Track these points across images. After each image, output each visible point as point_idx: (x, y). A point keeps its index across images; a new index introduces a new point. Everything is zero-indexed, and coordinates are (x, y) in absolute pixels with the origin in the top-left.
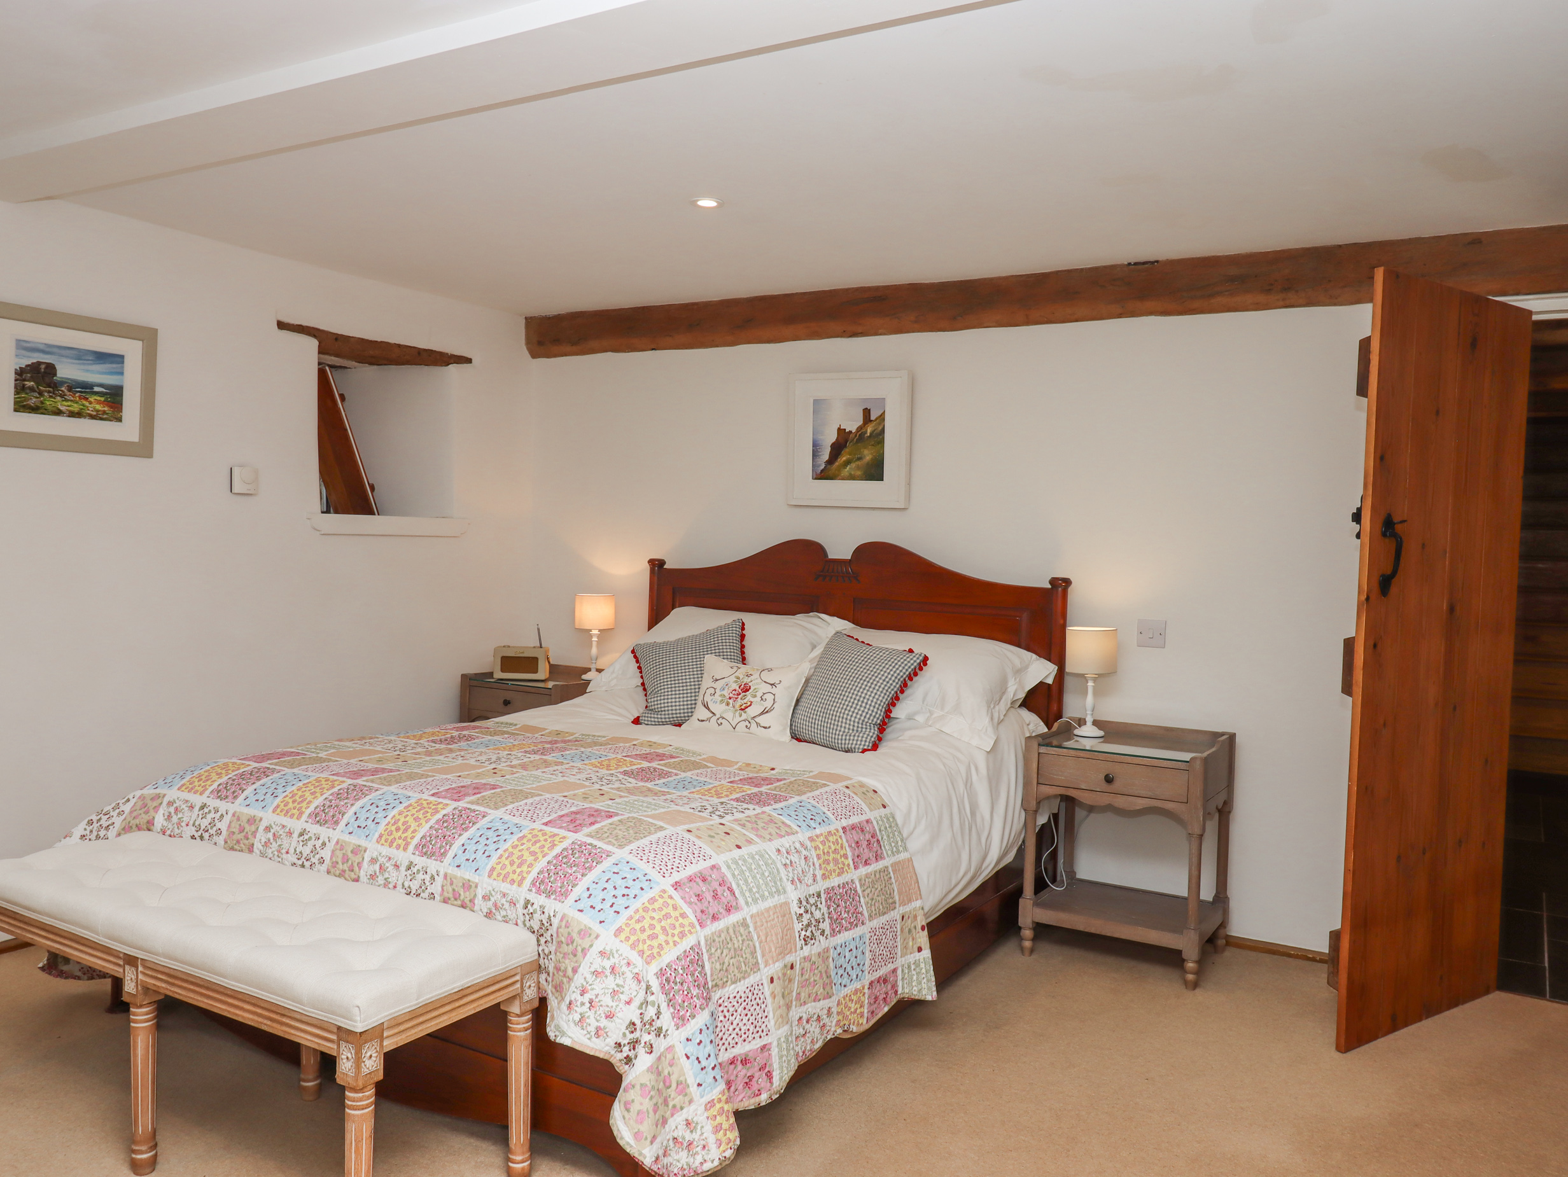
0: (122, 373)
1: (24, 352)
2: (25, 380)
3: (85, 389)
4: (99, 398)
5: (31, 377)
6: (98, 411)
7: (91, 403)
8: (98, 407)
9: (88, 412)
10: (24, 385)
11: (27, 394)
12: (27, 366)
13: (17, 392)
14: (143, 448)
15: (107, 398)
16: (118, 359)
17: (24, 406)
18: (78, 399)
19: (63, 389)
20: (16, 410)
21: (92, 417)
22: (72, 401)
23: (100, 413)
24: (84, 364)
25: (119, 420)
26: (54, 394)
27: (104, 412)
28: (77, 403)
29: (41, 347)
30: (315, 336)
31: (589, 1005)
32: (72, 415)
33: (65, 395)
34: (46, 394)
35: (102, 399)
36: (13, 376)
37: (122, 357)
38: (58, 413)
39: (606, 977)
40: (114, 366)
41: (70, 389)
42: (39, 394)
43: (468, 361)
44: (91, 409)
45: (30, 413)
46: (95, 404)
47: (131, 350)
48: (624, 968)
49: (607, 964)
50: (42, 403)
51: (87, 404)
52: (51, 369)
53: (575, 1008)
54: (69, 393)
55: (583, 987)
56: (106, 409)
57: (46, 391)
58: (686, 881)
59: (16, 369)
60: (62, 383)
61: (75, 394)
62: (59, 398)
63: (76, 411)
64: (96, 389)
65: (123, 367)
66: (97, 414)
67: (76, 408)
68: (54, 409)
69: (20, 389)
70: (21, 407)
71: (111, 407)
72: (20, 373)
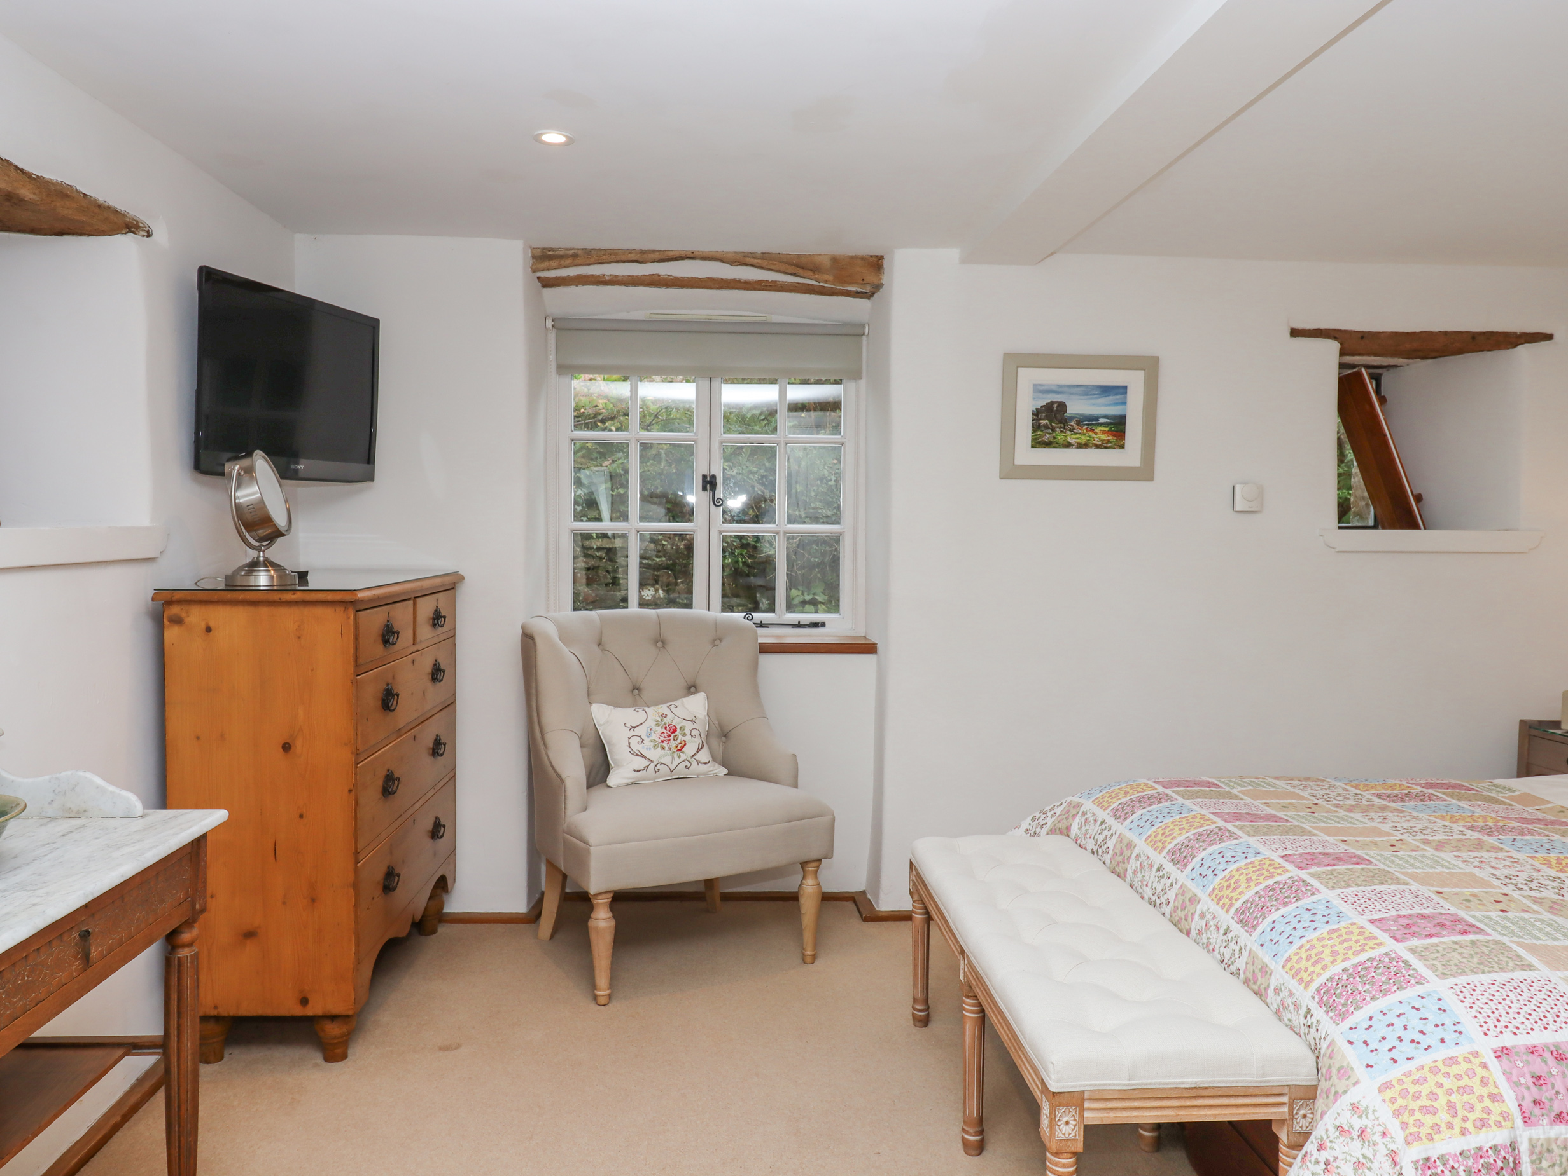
0: (1125, 403)
1: (1041, 395)
2: (1040, 419)
3: (1093, 421)
4: (1103, 429)
5: (1046, 416)
6: (1102, 441)
7: (1096, 434)
8: (1103, 437)
9: (1094, 442)
10: (1039, 424)
11: (1042, 431)
12: (1042, 407)
13: (1034, 431)
14: (1145, 472)
15: (1111, 428)
16: (1122, 390)
17: (1039, 443)
18: (1085, 431)
19: (1072, 423)
20: (1033, 447)
21: (1098, 447)
22: (1080, 433)
23: (1104, 442)
24: (1091, 399)
25: (1122, 447)
26: (1064, 429)
27: (1108, 441)
28: (1084, 435)
29: (1054, 388)
30: (1335, 338)
31: (1324, 1167)
32: (1080, 446)
33: (1074, 429)
34: (1058, 430)
35: (1107, 429)
36: (1030, 417)
37: (1125, 388)
38: (1068, 445)
39: (1352, 1139)
40: (1118, 397)
41: (1078, 423)
42: (1052, 430)
43: (1549, 337)
44: (1096, 439)
45: (1044, 447)
46: (1100, 434)
47: (1135, 380)
48: (1377, 1138)
49: (1357, 1123)
50: (1054, 438)
51: (1092, 434)
52: (1062, 406)
53: (1308, 1164)
54: (1077, 427)
55: (1322, 1139)
56: (1110, 438)
57: (1058, 427)
58: (1524, 1050)
59: (1033, 411)
60: (1071, 418)
61: (1082, 427)
62: (1068, 432)
63: (1083, 443)
64: (1101, 420)
65: (1126, 398)
66: (1102, 443)
67: (1083, 439)
68: (1065, 443)
69: (1036, 427)
70: (1037, 443)
71: (1115, 436)
72: (1037, 414)
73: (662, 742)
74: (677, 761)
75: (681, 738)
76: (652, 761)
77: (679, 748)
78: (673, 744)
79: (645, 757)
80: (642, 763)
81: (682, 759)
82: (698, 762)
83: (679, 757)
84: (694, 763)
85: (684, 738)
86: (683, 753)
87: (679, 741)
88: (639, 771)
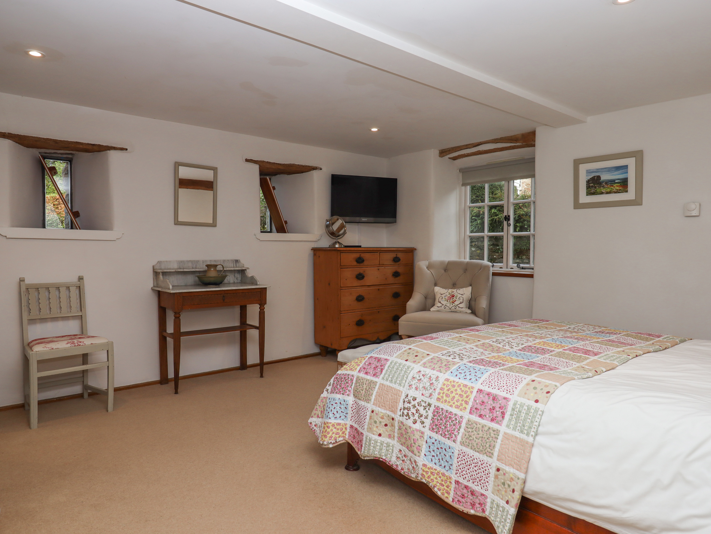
0: (627, 173)
1: (589, 174)
2: (590, 184)
3: (612, 182)
4: (617, 185)
5: (592, 182)
6: (617, 190)
7: (614, 187)
8: (617, 188)
9: (614, 191)
10: (589, 186)
11: (590, 188)
12: (590, 179)
13: (587, 189)
14: (638, 202)
15: (621, 184)
16: (626, 167)
17: (590, 193)
18: (609, 186)
19: (603, 184)
20: (587, 195)
21: (615, 192)
22: (607, 188)
23: (618, 190)
24: (611, 173)
25: (627, 191)
26: (600, 186)
27: (620, 190)
28: (609, 188)
29: (595, 170)
32: (607, 193)
33: (604, 186)
34: (597, 187)
35: (619, 185)
36: (585, 183)
37: (627, 166)
38: (602, 193)
40: (623, 170)
41: (606, 183)
42: (595, 188)
44: (614, 189)
45: (592, 195)
46: (616, 187)
47: (631, 162)
50: (596, 191)
52: (599, 177)
54: (606, 185)
56: (621, 188)
57: (597, 186)
59: (587, 181)
60: (603, 182)
61: (608, 185)
62: (602, 188)
63: (609, 191)
64: (616, 181)
65: (627, 170)
66: (617, 191)
67: (608, 190)
68: (601, 192)
69: (588, 187)
70: (589, 193)
71: (623, 187)
72: (588, 182)
73: (448, 299)
74: (451, 306)
75: (455, 299)
76: (443, 305)
77: (453, 302)
78: (451, 300)
79: (441, 303)
80: (440, 305)
81: (453, 305)
82: (459, 307)
83: (452, 305)
84: (457, 307)
85: (456, 299)
86: (454, 303)
87: (454, 300)
88: (439, 307)
